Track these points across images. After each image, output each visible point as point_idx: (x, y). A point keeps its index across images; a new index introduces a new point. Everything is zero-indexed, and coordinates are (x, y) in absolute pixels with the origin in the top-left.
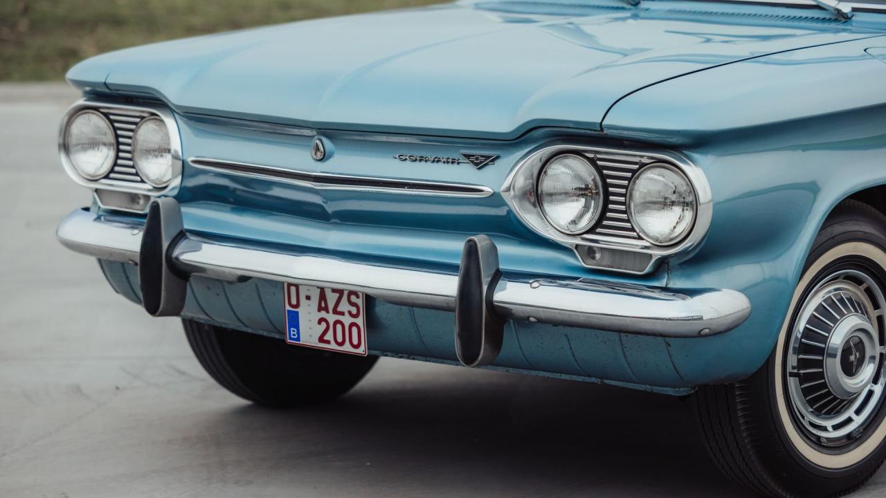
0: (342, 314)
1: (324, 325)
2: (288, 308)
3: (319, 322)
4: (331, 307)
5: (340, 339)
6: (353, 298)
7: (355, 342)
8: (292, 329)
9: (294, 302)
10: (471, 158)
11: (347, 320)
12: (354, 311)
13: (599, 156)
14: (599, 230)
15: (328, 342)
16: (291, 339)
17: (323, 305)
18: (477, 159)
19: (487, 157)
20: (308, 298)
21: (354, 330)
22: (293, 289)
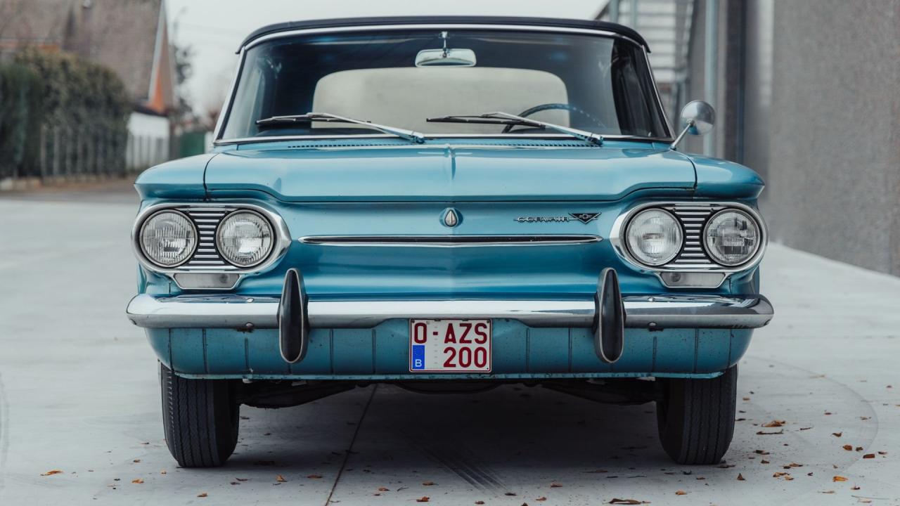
0: (469, 342)
1: (450, 353)
2: (414, 343)
3: (446, 351)
4: (458, 338)
5: (465, 361)
6: (481, 329)
7: (480, 361)
8: (416, 360)
9: (421, 337)
10: (580, 216)
11: (473, 347)
12: (481, 338)
13: (677, 208)
14: (678, 261)
15: (454, 366)
16: (414, 368)
17: (450, 337)
18: (585, 216)
19: (593, 215)
20: (435, 333)
21: (481, 353)
22: (421, 329)
